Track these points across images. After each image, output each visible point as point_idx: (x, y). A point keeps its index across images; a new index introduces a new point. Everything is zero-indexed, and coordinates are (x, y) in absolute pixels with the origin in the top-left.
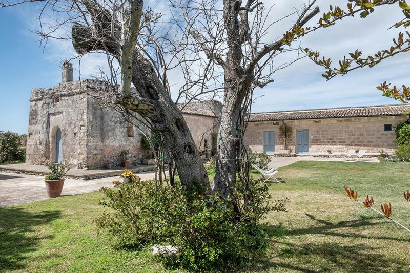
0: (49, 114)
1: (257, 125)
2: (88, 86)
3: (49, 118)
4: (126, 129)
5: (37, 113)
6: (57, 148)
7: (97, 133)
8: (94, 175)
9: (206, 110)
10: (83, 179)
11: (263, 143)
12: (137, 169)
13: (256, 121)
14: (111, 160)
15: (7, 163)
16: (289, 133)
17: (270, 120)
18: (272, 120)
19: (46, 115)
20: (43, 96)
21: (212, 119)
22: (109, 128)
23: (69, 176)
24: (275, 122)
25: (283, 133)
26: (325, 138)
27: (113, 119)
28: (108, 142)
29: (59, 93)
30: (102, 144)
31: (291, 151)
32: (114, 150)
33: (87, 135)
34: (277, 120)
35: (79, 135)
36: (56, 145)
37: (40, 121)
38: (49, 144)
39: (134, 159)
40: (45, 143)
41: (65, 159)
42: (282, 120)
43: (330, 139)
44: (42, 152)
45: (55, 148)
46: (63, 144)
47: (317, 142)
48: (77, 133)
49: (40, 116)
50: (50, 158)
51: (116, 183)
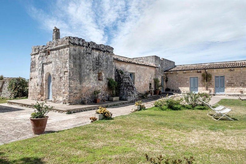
0: (43, 64)
1: (185, 73)
2: (69, 42)
3: (43, 67)
4: (97, 74)
5: (35, 63)
6: (49, 88)
7: (76, 77)
8: (75, 109)
9: (150, 62)
10: (66, 113)
11: (189, 86)
12: (106, 104)
13: (185, 70)
14: (87, 98)
15: (18, 98)
16: (210, 79)
17: (195, 70)
18: (197, 69)
19: (41, 65)
20: (39, 51)
21: (154, 68)
22: (85, 73)
23: (56, 110)
24: (199, 71)
25: (204, 78)
26: (238, 82)
27: (88, 67)
28: (84, 84)
29: (50, 48)
30: (80, 86)
31: (210, 91)
32: (89, 90)
33: (69, 79)
34: (200, 69)
35: (63, 78)
36: (48, 86)
37: (37, 69)
38: (44, 85)
39: (103, 97)
40: (40, 85)
41: (54, 96)
42: (204, 69)
43: (242, 83)
44: (39, 91)
45: (47, 88)
46: (52, 85)
47: (232, 85)
48: (62, 77)
49: (37, 66)
50: (44, 95)
51: (93, 119)
